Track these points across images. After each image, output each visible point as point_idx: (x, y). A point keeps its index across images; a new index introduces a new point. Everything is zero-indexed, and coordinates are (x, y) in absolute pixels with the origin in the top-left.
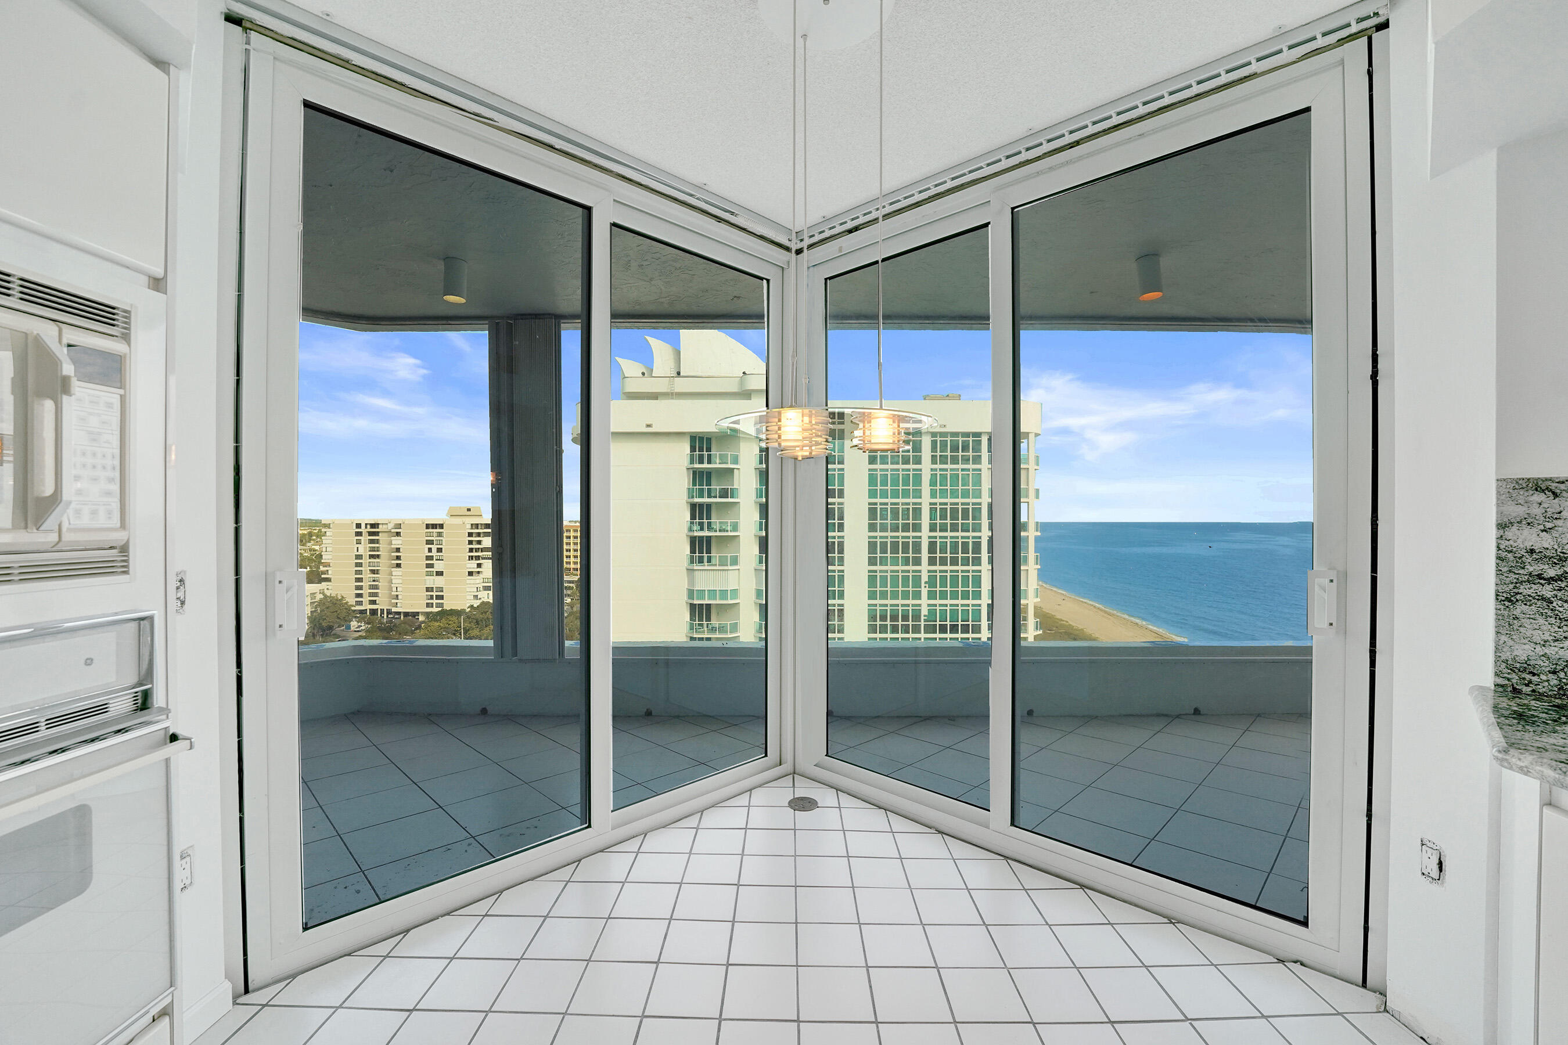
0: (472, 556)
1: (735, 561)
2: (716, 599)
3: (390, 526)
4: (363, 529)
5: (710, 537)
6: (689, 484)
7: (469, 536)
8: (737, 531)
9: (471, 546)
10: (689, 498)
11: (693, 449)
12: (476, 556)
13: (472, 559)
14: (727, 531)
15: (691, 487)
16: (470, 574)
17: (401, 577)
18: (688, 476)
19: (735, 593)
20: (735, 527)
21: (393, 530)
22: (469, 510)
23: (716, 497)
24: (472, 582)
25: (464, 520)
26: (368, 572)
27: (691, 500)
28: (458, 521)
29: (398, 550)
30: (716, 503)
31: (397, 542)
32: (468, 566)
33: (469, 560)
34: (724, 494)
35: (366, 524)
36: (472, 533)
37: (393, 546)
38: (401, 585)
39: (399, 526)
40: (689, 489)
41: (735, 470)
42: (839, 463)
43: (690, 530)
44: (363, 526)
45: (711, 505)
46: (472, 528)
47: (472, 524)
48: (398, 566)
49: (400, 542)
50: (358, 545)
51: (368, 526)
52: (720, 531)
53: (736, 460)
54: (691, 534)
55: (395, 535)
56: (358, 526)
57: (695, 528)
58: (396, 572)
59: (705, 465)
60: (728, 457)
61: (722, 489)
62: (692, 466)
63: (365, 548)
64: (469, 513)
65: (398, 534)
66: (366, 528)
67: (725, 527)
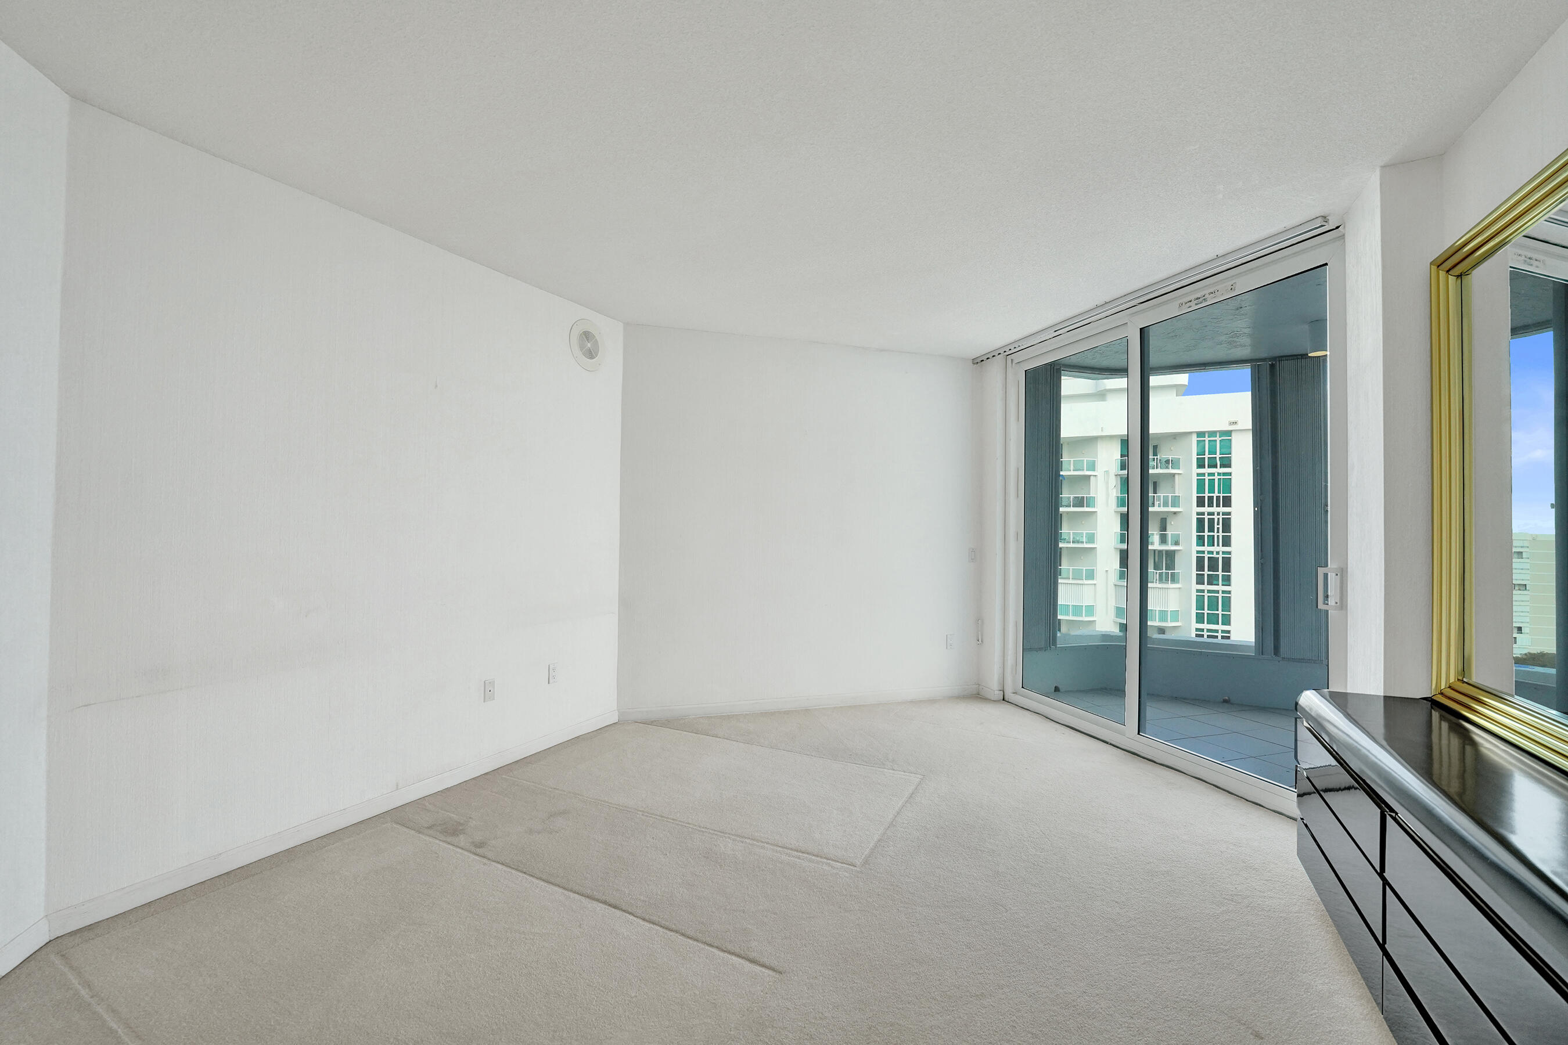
1: (1091, 575)
2: (1068, 615)
8: (1093, 543)
14: (1082, 542)
19: (1090, 609)
20: (1091, 538)
23: (1069, 506)
30: (1068, 513)
34: (1080, 502)
41: (1092, 478)
42: (1223, 466)
52: (1073, 542)
53: (1092, 466)
60: (1083, 463)
61: (1075, 497)
67: (1078, 539)
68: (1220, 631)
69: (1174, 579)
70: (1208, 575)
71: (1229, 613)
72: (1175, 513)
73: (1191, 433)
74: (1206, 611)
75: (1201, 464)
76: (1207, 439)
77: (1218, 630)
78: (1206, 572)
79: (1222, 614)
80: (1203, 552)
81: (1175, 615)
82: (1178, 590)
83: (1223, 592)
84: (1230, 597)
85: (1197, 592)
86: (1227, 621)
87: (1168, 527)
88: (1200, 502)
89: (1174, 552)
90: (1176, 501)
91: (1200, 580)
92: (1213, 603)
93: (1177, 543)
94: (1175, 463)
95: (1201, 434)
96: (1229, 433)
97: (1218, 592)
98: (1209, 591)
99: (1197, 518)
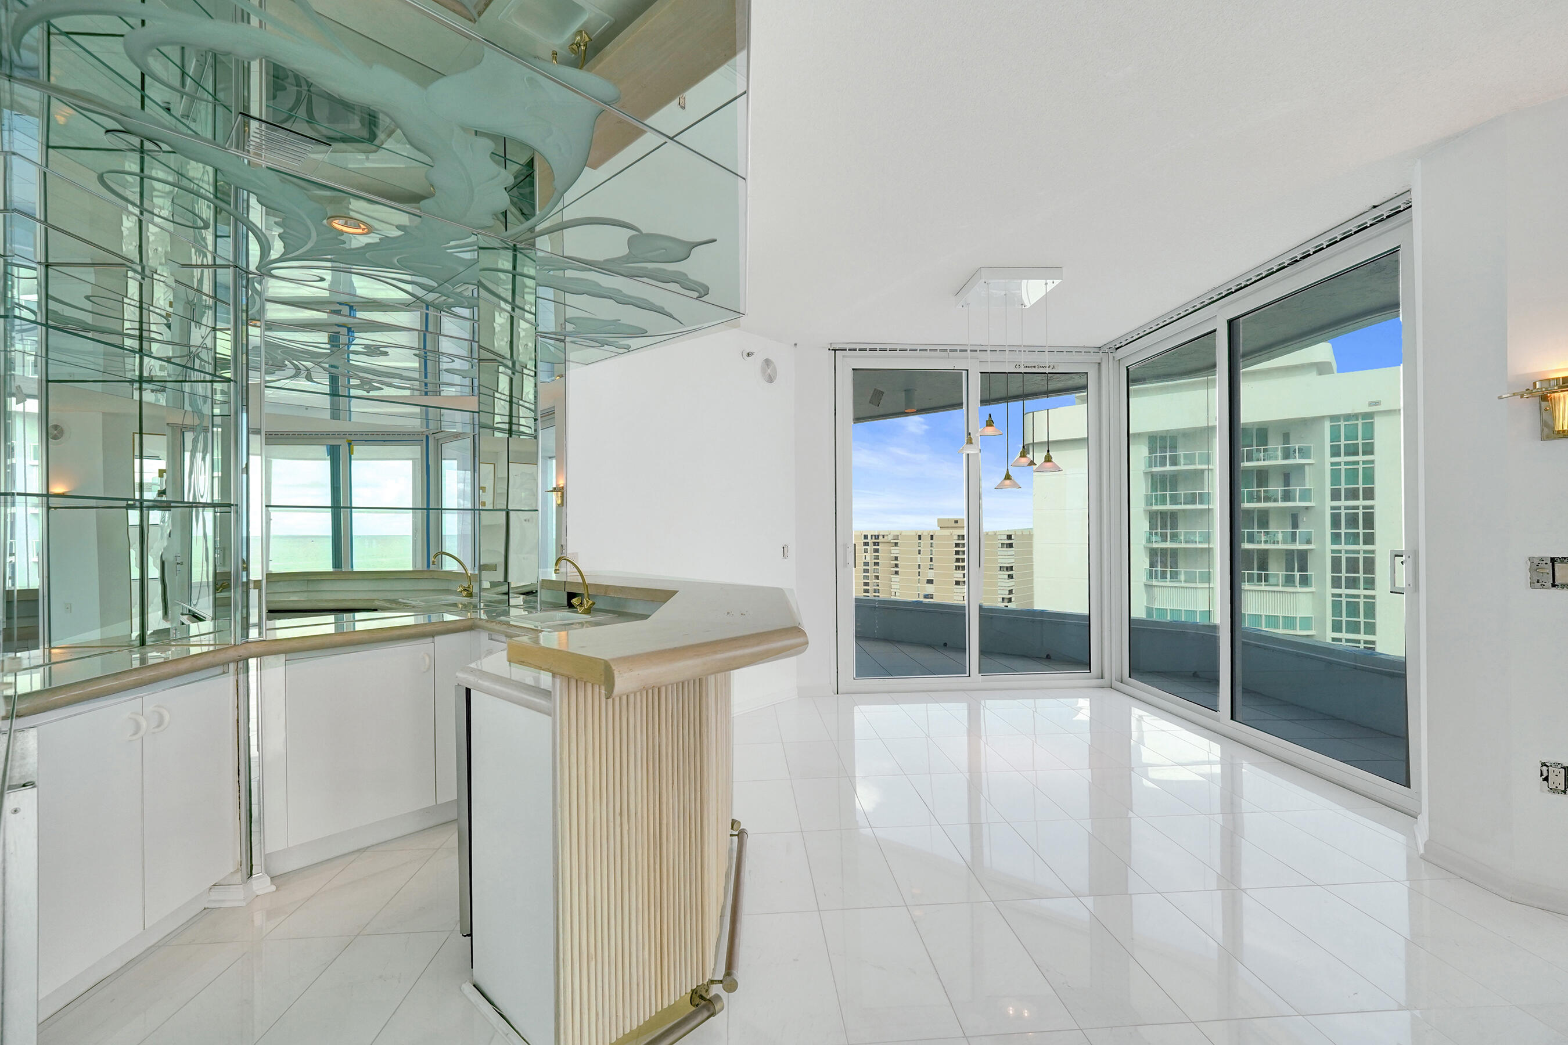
0: (959, 566)
3: (890, 538)
4: (869, 540)
5: (1176, 549)
6: (1147, 491)
7: (956, 547)
8: (1208, 543)
9: (958, 556)
10: (1147, 505)
11: (1152, 450)
12: (962, 566)
13: (959, 569)
14: (1196, 542)
15: (1149, 493)
16: (957, 583)
17: (898, 583)
18: (1147, 481)
21: (892, 541)
22: (956, 522)
23: (1182, 503)
24: (959, 591)
25: (951, 531)
26: (873, 577)
27: (1150, 508)
28: (946, 532)
29: (896, 558)
30: (1184, 511)
31: (895, 551)
32: (955, 575)
33: (956, 570)
35: (872, 536)
36: (959, 544)
37: (892, 555)
38: (898, 591)
39: (897, 537)
40: (1147, 495)
41: (1206, 472)
42: (1363, 453)
43: (1149, 540)
44: (869, 537)
45: (1177, 512)
46: (959, 539)
47: (959, 536)
48: (897, 573)
49: (897, 552)
50: (865, 554)
51: (873, 538)
52: (1186, 542)
53: (1207, 459)
54: (1150, 545)
55: (894, 545)
56: (866, 537)
57: (1154, 539)
58: (895, 578)
59: (1168, 468)
60: (1195, 456)
61: (1190, 494)
62: (1150, 470)
63: (871, 556)
64: (956, 525)
65: (896, 544)
66: (872, 538)
67: (1192, 538)
68: (1362, 642)
69: (1305, 581)
70: (1346, 577)
71: (1374, 621)
72: (1307, 508)
73: (1323, 417)
74: (1344, 618)
75: (1335, 452)
76: (1342, 423)
77: (1360, 640)
78: (1344, 574)
79: (1364, 622)
80: (1340, 551)
81: (1306, 622)
82: (1311, 594)
83: (1365, 597)
84: (1374, 602)
85: (1332, 597)
86: (1371, 629)
87: (1300, 524)
88: (1335, 495)
89: (1306, 551)
90: (1306, 495)
91: (1336, 583)
92: (1353, 609)
93: (1309, 542)
94: (1304, 453)
95: (1333, 418)
96: (1369, 415)
97: (1358, 596)
98: (1347, 596)
99: (1331, 513)
